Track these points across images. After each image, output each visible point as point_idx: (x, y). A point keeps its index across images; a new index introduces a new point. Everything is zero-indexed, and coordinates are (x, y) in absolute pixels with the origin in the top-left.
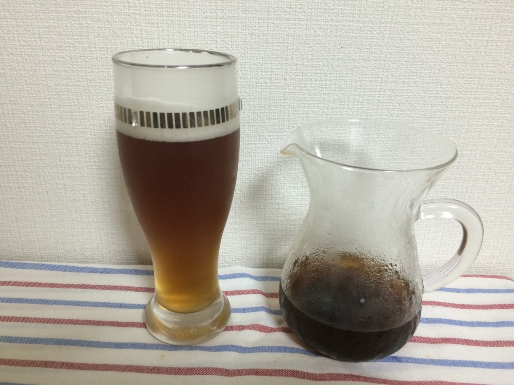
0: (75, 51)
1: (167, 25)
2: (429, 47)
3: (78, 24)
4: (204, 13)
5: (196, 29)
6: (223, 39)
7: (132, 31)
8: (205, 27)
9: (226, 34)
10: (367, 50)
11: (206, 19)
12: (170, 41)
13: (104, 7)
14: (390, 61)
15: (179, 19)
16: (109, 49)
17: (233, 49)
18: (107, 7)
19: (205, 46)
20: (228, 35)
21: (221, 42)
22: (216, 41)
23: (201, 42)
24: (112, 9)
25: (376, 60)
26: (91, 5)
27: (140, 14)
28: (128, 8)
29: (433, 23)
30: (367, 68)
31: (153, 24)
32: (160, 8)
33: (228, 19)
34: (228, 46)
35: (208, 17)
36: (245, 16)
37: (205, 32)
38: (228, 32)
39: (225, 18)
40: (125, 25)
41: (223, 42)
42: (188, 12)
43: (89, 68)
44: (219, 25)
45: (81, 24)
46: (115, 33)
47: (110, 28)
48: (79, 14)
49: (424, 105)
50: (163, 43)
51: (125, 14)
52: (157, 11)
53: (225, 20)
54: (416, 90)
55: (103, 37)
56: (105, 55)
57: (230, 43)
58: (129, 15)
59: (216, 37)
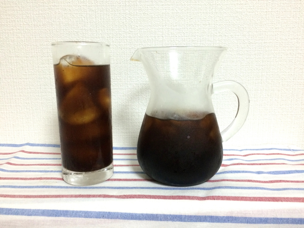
0: (52, 26)
1: (100, 11)
2: (236, 16)
3: (54, 12)
4: (119, 4)
5: (115, 12)
6: (129, 17)
7: (82, 15)
8: (120, 11)
9: (131, 14)
10: (204, 19)
11: (120, 7)
12: (102, 19)
13: (68, 3)
14: (217, 25)
15: (106, 7)
16: (70, 24)
17: (135, 22)
18: (69, 3)
19: (120, 21)
20: (132, 15)
21: (128, 19)
22: (126, 18)
23: (118, 19)
24: (72, 4)
25: (210, 25)
26: (61, 2)
27: (86, 5)
28: (80, 3)
29: (237, 4)
30: (206, 29)
31: (93, 10)
32: (96, 2)
33: (132, 7)
34: (132, 20)
35: (121, 6)
36: (140, 4)
37: (120, 13)
38: (132, 13)
39: (130, 6)
40: (79, 12)
41: (129, 18)
42: (111, 4)
43: (59, 35)
44: (127, 10)
45: (55, 12)
46: (73, 16)
47: (70, 13)
48: (55, 7)
49: (238, 48)
50: (98, 20)
51: (78, 6)
52: (95, 4)
53: (130, 7)
54: (232, 40)
55: (67, 18)
56: (67, 28)
57: (133, 18)
58: (81, 7)
59: (126, 16)
